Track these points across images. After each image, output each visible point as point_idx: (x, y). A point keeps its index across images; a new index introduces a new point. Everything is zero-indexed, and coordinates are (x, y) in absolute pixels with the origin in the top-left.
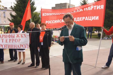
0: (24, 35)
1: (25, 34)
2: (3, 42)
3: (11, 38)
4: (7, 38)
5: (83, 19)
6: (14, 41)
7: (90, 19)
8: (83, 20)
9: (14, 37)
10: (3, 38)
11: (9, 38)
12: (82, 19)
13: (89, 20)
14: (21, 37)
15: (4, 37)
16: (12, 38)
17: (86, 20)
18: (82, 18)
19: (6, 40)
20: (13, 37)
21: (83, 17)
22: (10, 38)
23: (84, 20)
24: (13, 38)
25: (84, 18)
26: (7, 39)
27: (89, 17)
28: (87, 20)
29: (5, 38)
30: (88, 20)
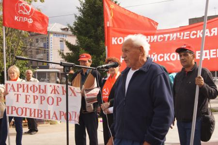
1: (72, 89)
2: (17, 101)
3: (37, 93)
4: (28, 92)
6: (45, 102)
9: (45, 91)
10: (18, 91)
11: (34, 92)
14: (64, 94)
15: (21, 90)
16: (40, 92)
19: (26, 96)
20: (41, 91)
22: (34, 94)
24: (43, 95)
26: (28, 94)
29: (24, 91)
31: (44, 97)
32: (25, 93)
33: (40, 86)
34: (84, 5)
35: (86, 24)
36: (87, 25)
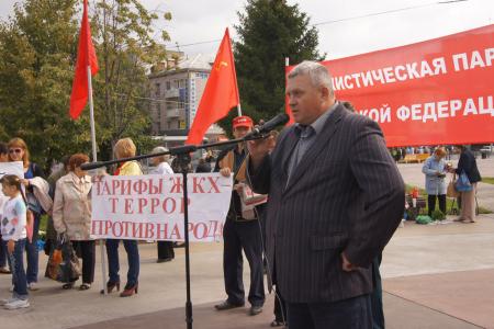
0: (207, 181)
1: (214, 179)
2: (114, 211)
3: (145, 195)
4: (129, 193)
5: (453, 109)
7: (486, 107)
8: (453, 114)
9: (159, 190)
10: (114, 193)
11: (140, 193)
12: (449, 111)
13: (482, 111)
14: (195, 191)
15: (118, 190)
16: (150, 193)
17: (465, 114)
18: (449, 106)
19: (127, 201)
20: (153, 191)
21: (453, 103)
22: (141, 197)
23: (459, 113)
24: (157, 196)
25: (456, 105)
26: (129, 197)
27: (481, 100)
28: (470, 114)
29: (123, 193)
30: (475, 112)
31: (158, 201)
32: (126, 196)
33: (151, 181)
34: (246, 20)
35: (250, 56)
36: (253, 59)
